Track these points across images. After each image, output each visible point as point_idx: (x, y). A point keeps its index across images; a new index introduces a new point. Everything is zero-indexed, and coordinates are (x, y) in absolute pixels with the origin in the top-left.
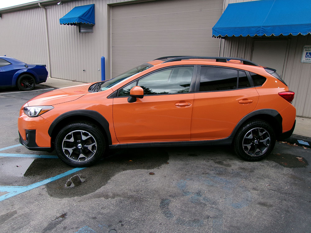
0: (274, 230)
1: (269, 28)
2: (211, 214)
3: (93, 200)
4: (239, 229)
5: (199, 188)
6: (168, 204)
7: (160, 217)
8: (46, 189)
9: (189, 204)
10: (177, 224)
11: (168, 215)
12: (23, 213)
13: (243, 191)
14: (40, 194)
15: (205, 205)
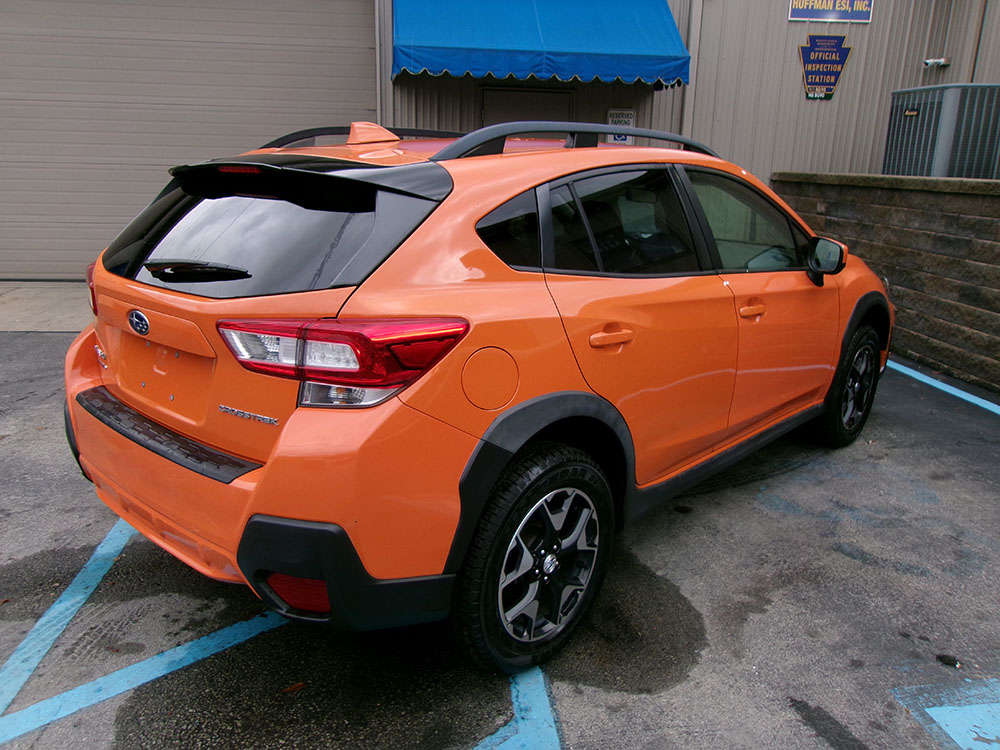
1: (564, 59)
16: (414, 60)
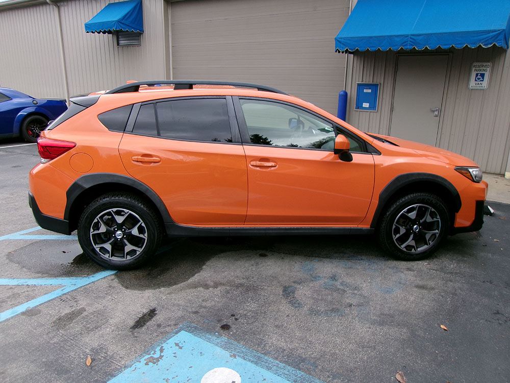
0: (439, 316)
1: (421, 38)
2: (354, 301)
3: (188, 291)
4: (393, 317)
5: (333, 271)
6: (293, 292)
7: (285, 307)
8: (116, 280)
9: (322, 291)
10: (311, 314)
11: (296, 305)
12: (95, 310)
13: (394, 273)
14: (110, 287)
15: (344, 291)
16: (343, 44)
